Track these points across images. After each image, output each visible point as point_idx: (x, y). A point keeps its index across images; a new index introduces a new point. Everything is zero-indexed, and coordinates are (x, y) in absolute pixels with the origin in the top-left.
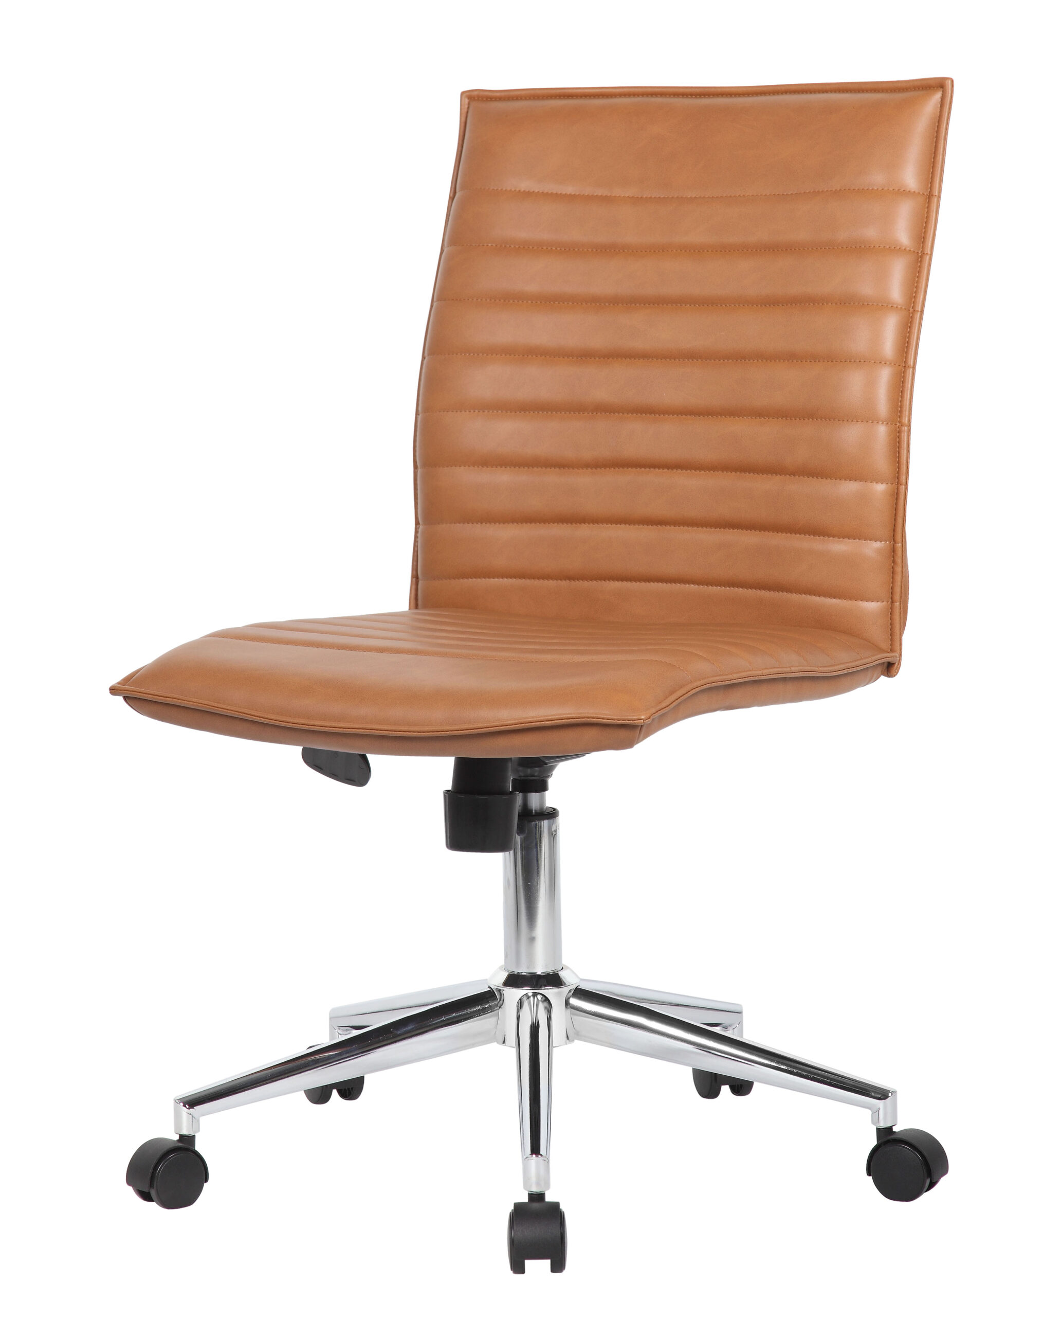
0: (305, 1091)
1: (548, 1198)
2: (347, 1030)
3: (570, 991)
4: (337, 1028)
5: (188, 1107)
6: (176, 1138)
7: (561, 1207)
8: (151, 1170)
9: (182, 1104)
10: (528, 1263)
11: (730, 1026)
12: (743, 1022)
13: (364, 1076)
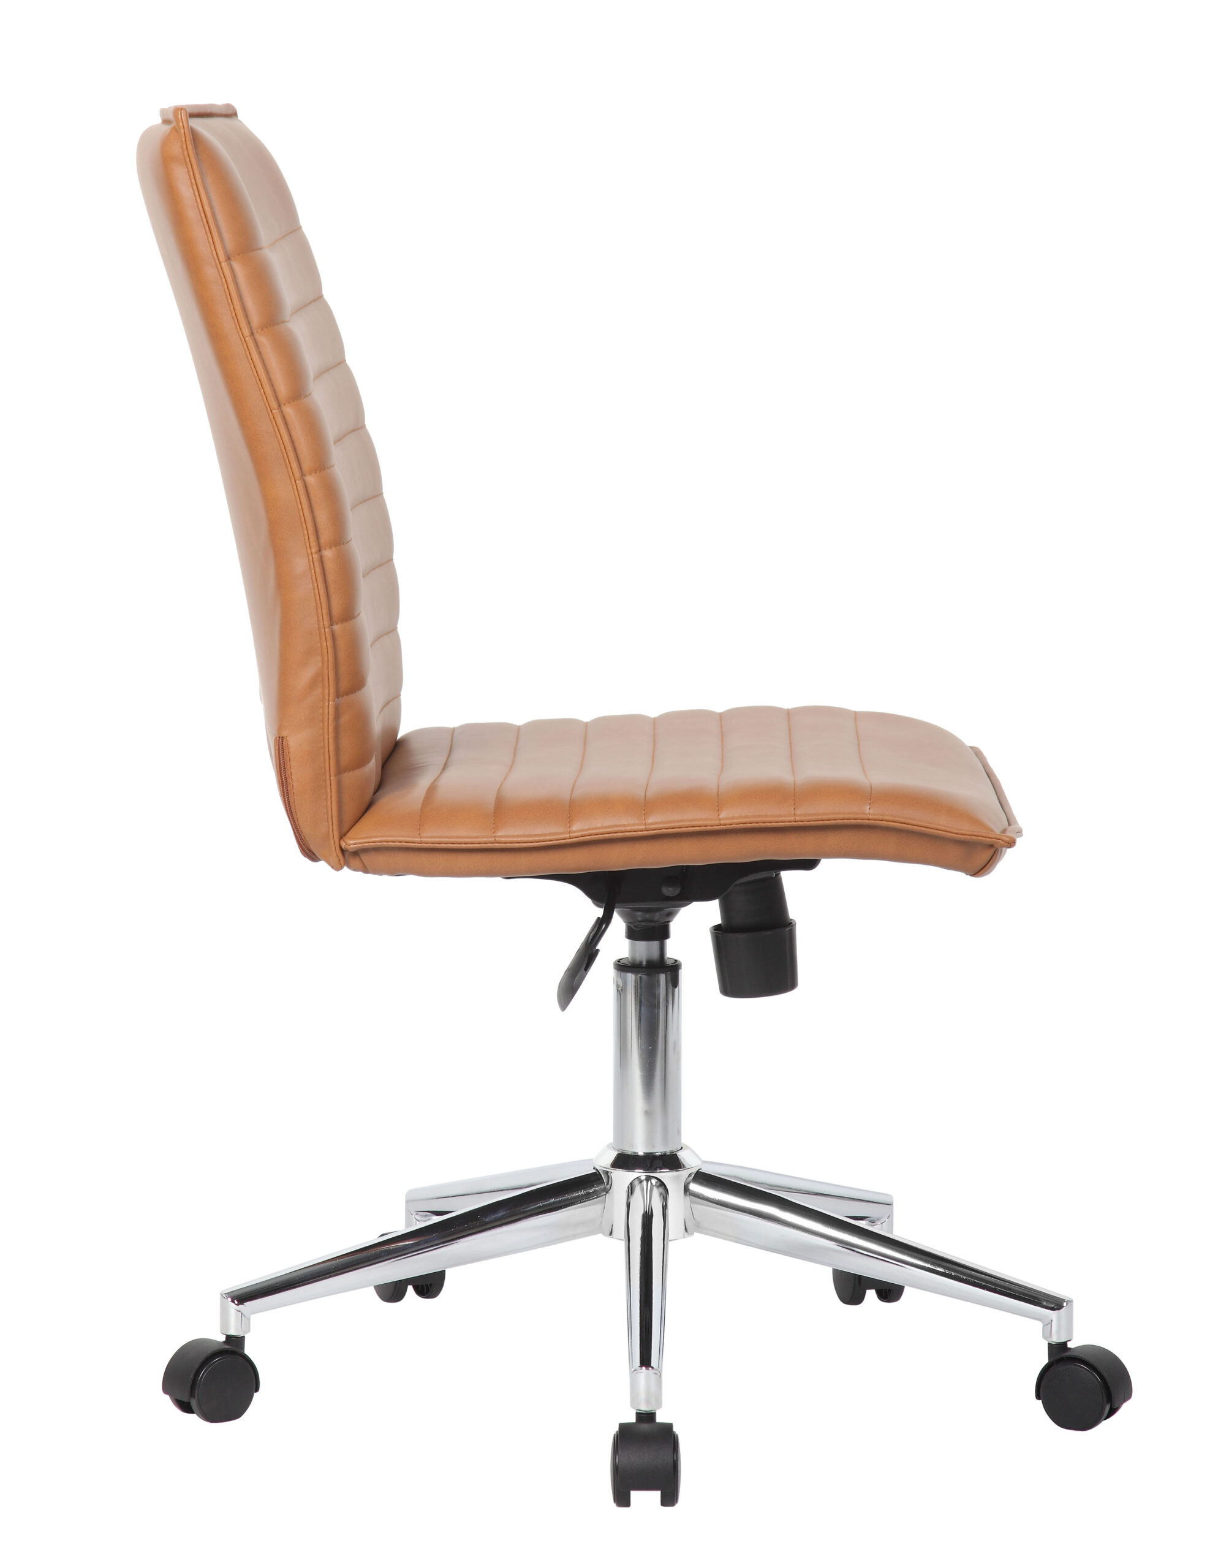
0: (375, 1287)
1: (660, 1419)
2: (426, 1216)
3: (690, 1175)
4: (414, 1213)
5: (236, 1302)
6: (223, 1338)
7: (675, 1429)
8: (192, 1377)
9: (230, 1299)
10: (634, 1494)
11: (878, 1219)
12: (893, 1216)
13: (445, 1271)
